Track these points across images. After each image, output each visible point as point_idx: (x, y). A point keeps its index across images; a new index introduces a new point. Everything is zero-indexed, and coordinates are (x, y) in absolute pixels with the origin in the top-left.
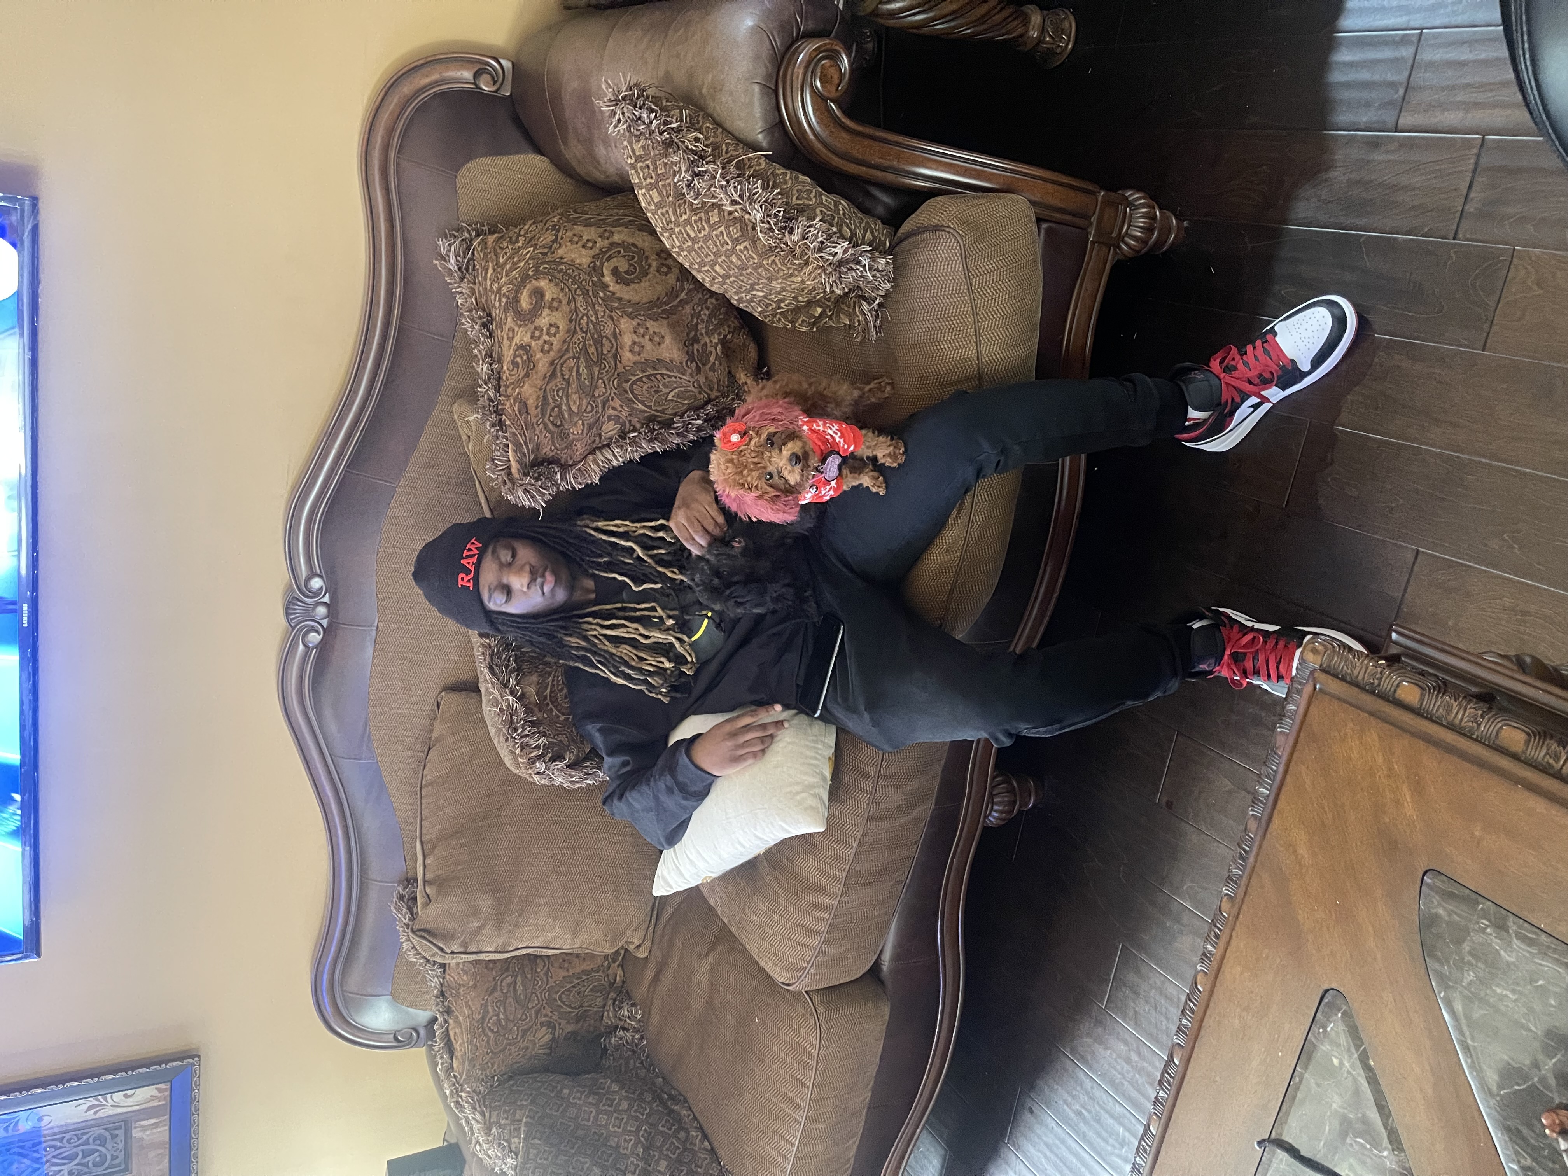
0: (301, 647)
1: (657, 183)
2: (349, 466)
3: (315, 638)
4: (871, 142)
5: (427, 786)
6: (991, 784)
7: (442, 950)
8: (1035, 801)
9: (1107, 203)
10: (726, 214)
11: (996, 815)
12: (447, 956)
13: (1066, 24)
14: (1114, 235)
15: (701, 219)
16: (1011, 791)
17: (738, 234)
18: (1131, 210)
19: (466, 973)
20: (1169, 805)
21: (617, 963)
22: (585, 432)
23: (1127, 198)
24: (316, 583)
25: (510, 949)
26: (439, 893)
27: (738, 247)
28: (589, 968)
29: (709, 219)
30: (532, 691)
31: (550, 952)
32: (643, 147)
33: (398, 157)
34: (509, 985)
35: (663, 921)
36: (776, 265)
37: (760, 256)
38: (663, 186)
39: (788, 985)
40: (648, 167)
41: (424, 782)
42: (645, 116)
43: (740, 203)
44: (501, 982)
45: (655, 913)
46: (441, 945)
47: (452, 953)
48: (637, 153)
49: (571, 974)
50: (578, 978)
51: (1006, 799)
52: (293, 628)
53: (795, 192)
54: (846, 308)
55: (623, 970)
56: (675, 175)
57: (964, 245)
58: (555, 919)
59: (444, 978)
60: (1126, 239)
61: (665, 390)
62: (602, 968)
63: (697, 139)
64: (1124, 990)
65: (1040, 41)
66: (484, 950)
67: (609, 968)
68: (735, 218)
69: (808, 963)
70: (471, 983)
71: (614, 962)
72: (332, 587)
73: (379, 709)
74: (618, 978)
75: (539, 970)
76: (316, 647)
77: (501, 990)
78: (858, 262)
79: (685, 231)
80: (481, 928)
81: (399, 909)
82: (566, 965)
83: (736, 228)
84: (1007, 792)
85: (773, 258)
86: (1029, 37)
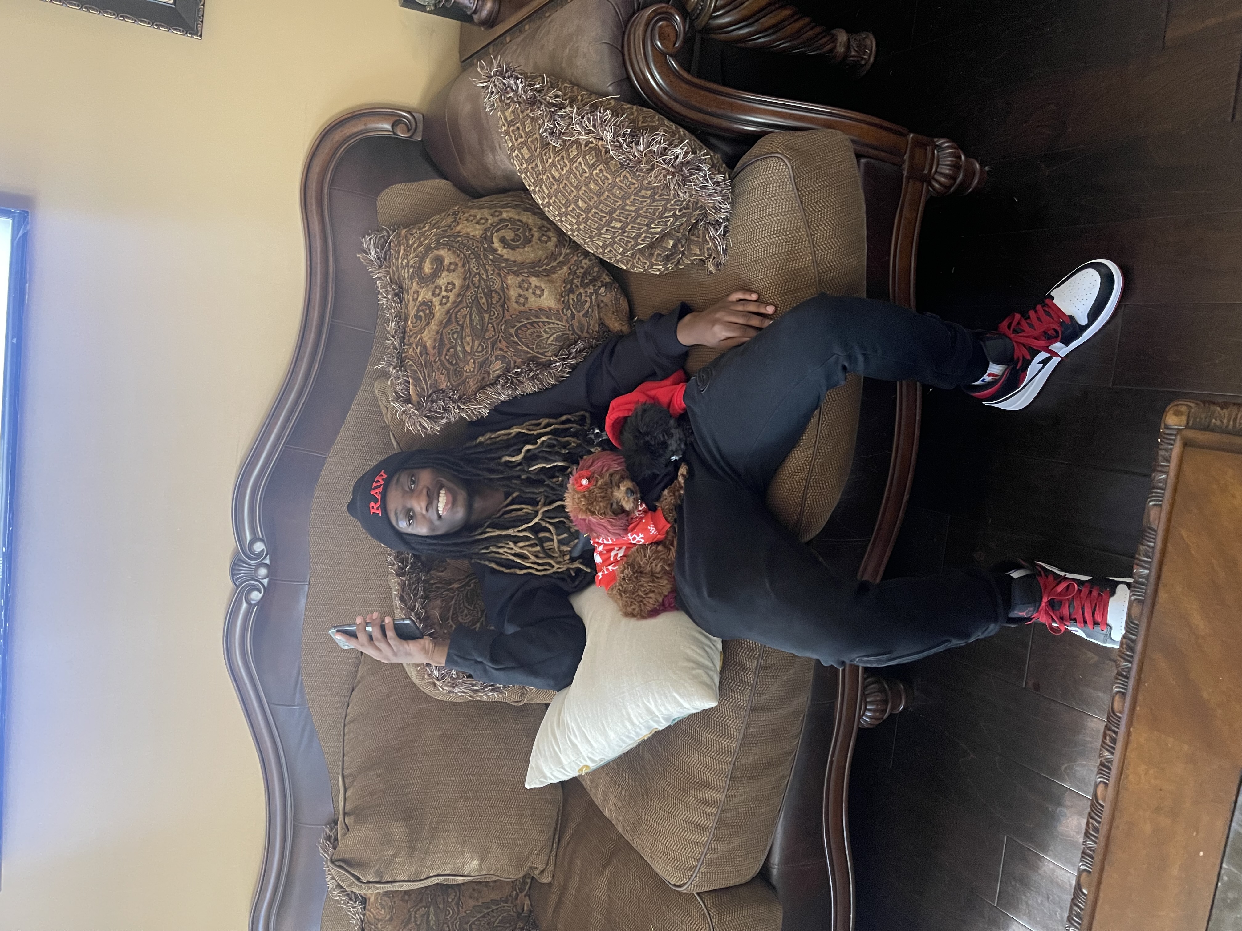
0: (245, 605)
1: (526, 141)
2: (287, 443)
3: (256, 596)
4: (707, 93)
5: (349, 723)
6: (863, 684)
7: (358, 879)
8: (906, 703)
9: (917, 144)
10: (583, 146)
11: (869, 714)
12: (363, 885)
13: (868, 42)
14: (926, 172)
15: (563, 157)
16: (882, 691)
17: (594, 160)
18: (938, 152)
19: (383, 907)
20: (1037, 687)
21: (524, 893)
22: (476, 369)
23: (934, 142)
24: (259, 547)
25: (422, 878)
26: (355, 822)
27: (594, 173)
28: (497, 898)
29: (569, 155)
30: (437, 613)
31: (460, 880)
32: (513, 112)
33: (330, 189)
34: (422, 916)
35: (563, 843)
36: (627, 179)
37: (613, 174)
38: (532, 142)
39: (680, 886)
40: (518, 128)
41: (347, 721)
42: (512, 82)
43: (593, 132)
44: (415, 913)
45: (557, 836)
46: (358, 875)
47: (369, 882)
48: (509, 120)
49: (480, 903)
50: (488, 908)
51: (878, 698)
52: (238, 587)
53: (640, 118)
54: (696, 239)
55: (529, 898)
56: (539, 129)
57: (792, 167)
58: (463, 844)
59: (364, 915)
60: (937, 177)
61: (546, 336)
62: (510, 898)
63: (557, 96)
64: (1013, 883)
65: (846, 55)
66: (398, 879)
67: (516, 898)
68: (591, 148)
69: (698, 862)
70: (388, 917)
71: (521, 892)
72: (272, 550)
73: (309, 658)
74: (525, 908)
75: (450, 900)
76: (258, 603)
77: (415, 921)
78: (699, 169)
79: (552, 175)
80: (395, 856)
81: (325, 849)
82: (476, 895)
83: (592, 155)
84: (879, 691)
85: (623, 174)
86: (837, 52)
